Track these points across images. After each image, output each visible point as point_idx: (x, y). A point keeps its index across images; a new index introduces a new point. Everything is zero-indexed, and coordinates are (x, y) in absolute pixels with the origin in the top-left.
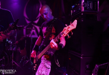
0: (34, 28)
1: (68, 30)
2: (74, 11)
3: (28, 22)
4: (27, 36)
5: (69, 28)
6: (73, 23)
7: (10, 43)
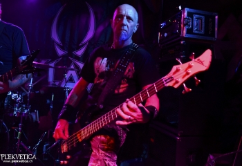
0: (72, 67)
1: (188, 74)
2: (166, 35)
3: (60, 52)
4: (57, 83)
5: (190, 67)
6: (201, 58)
7: (16, 99)
